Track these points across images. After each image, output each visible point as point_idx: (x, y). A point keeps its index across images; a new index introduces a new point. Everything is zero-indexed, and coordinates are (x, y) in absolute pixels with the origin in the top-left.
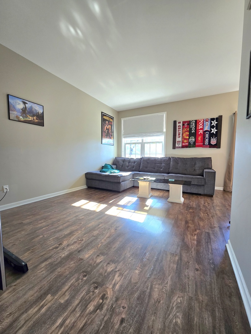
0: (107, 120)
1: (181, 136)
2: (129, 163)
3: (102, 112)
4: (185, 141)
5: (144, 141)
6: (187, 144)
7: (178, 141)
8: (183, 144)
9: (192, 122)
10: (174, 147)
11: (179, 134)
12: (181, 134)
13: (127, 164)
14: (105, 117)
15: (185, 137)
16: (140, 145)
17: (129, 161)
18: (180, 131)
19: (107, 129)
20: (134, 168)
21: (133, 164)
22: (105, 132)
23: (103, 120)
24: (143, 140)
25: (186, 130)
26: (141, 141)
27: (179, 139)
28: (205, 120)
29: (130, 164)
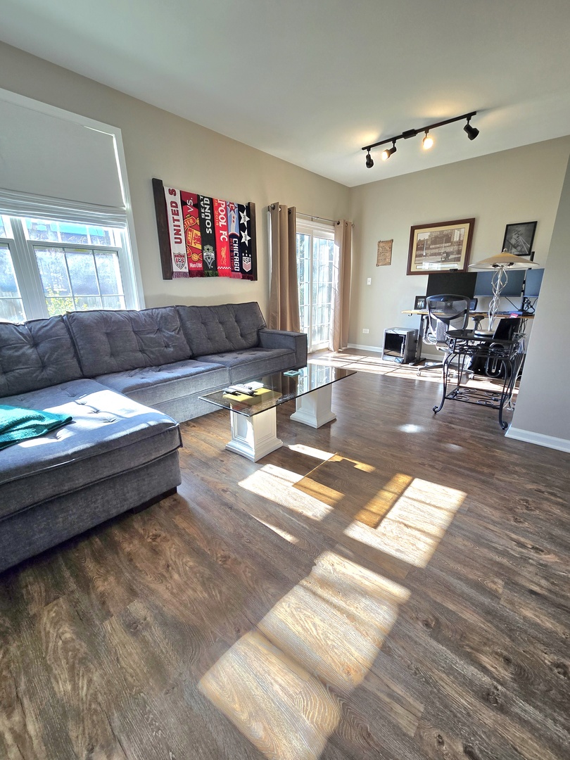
1: (183, 237)
4: (195, 257)
6: (200, 265)
7: (177, 252)
8: (192, 265)
9: (203, 200)
10: (168, 274)
11: (178, 232)
12: (182, 232)
15: (193, 245)
18: (176, 222)
25: (191, 221)
27: (178, 249)
28: (229, 206)
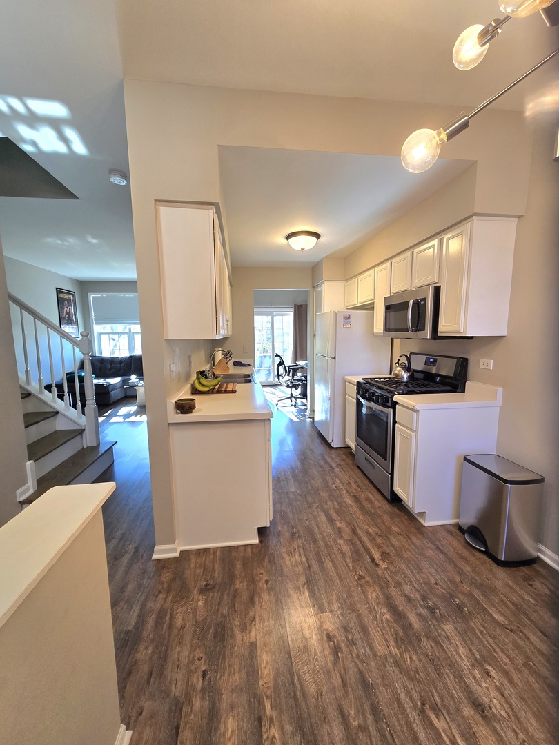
0: (65, 299)
2: (111, 364)
3: (57, 289)
5: (132, 331)
13: (109, 366)
14: (62, 296)
16: (126, 336)
17: (112, 361)
19: (67, 313)
20: (122, 371)
21: (118, 365)
22: (64, 318)
23: (60, 302)
24: (130, 330)
26: (127, 331)
29: (113, 365)
